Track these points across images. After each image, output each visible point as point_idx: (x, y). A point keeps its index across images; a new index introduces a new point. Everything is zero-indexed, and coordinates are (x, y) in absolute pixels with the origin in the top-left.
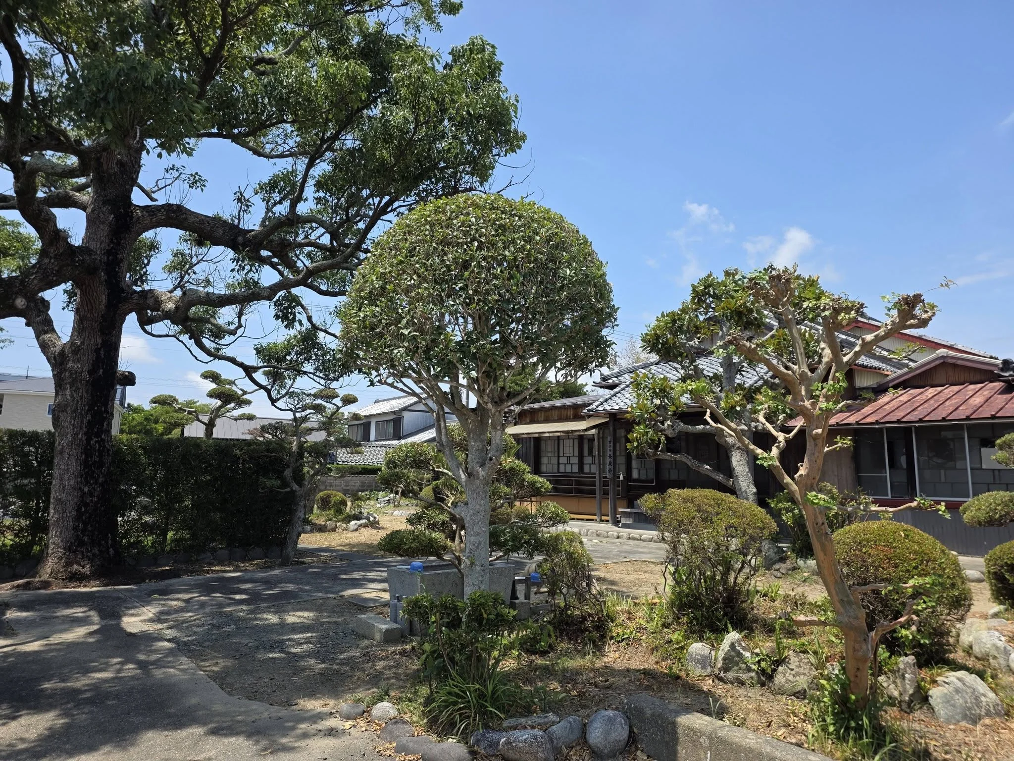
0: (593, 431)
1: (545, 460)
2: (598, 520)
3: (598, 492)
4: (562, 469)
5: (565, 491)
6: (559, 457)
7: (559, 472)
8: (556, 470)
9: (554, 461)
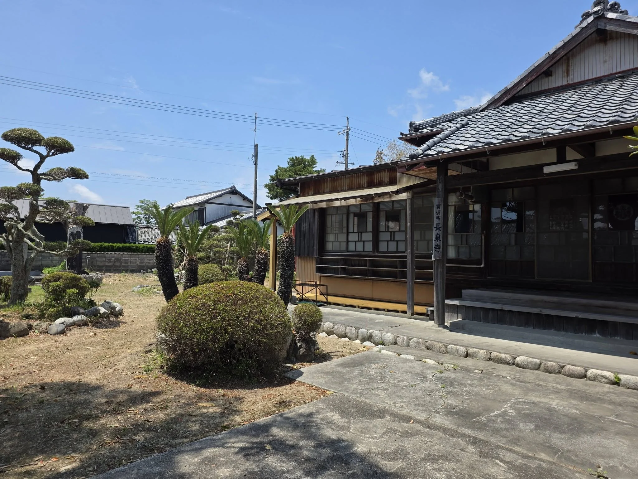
0: (404, 196)
1: (330, 237)
2: (409, 313)
3: (409, 275)
4: (352, 247)
5: (354, 272)
6: (348, 233)
7: (348, 251)
8: (344, 248)
9: (342, 238)
